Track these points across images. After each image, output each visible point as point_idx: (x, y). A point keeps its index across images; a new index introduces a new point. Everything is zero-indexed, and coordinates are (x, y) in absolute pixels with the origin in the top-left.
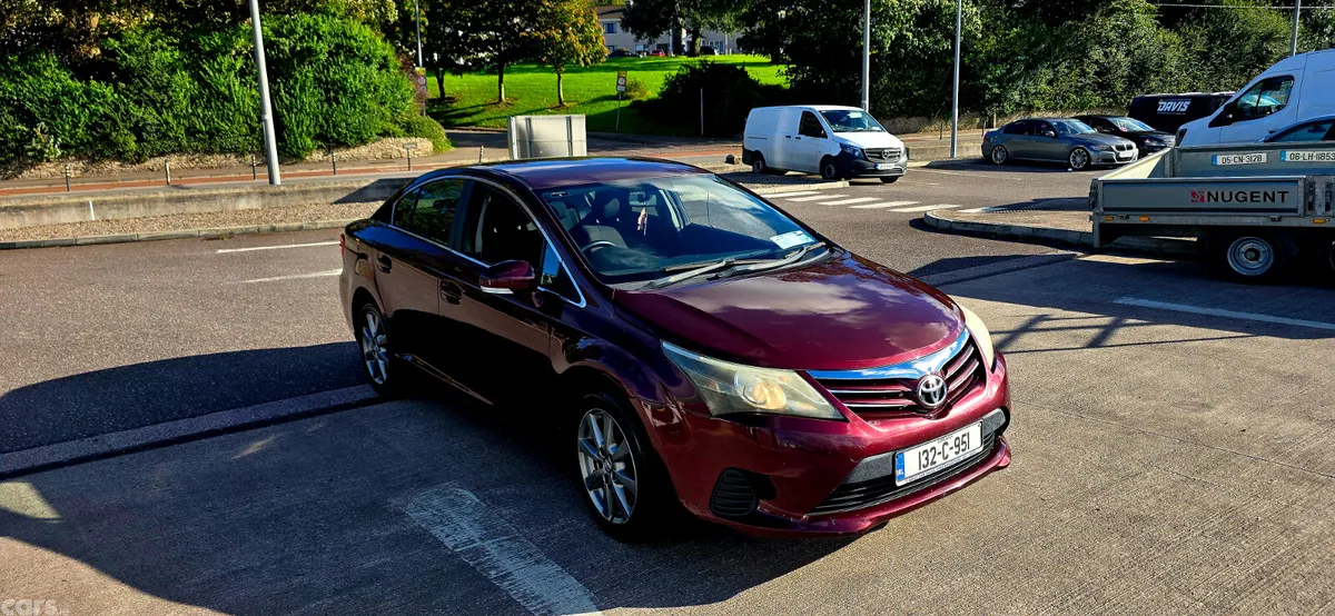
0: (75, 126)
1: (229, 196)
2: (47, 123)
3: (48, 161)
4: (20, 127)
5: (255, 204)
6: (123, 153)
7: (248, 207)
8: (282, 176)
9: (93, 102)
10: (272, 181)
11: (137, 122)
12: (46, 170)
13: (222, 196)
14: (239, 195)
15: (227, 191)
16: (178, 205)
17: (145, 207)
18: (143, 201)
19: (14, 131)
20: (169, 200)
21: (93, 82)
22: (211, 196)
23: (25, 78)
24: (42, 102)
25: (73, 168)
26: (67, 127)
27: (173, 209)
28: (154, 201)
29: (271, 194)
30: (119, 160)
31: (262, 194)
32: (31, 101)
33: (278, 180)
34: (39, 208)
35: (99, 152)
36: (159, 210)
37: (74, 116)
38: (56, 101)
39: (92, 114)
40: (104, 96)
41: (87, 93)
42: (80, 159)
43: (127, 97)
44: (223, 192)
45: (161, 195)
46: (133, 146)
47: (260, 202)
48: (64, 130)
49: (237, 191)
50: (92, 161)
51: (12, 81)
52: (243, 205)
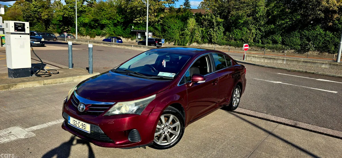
0: (319, 43)
1: (320, 63)
2: (313, 42)
3: (311, 51)
4: (307, 42)
5: (327, 66)
6: (330, 51)
7: (325, 67)
8: (340, 60)
9: (326, 37)
10: (337, 61)
11: (336, 43)
12: (310, 53)
13: (318, 63)
14: (323, 63)
15: (320, 62)
16: (306, 63)
17: (297, 62)
18: (297, 61)
19: (305, 43)
20: (303, 62)
21: (328, 32)
22: (315, 62)
23: (311, 31)
24: (313, 36)
25: (316, 53)
26: (317, 43)
27: (304, 64)
28: (300, 61)
29: (333, 65)
30: (328, 52)
31: (330, 64)
32: (311, 36)
33: (339, 61)
34: (274, 59)
35: (324, 50)
36: (300, 64)
37: (320, 40)
38: (317, 36)
39: (324, 40)
40: (329, 35)
41: (325, 35)
42: (318, 51)
43: (335, 36)
44: (319, 62)
45: (302, 60)
46: (333, 49)
47: (329, 66)
48: (316, 43)
49: (323, 62)
50: (321, 52)
51: (308, 31)
52: (323, 66)
